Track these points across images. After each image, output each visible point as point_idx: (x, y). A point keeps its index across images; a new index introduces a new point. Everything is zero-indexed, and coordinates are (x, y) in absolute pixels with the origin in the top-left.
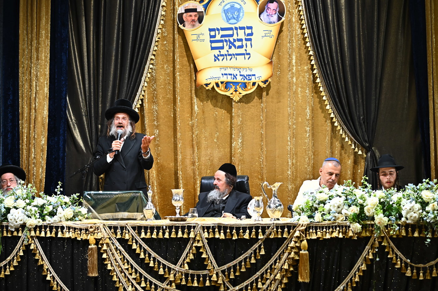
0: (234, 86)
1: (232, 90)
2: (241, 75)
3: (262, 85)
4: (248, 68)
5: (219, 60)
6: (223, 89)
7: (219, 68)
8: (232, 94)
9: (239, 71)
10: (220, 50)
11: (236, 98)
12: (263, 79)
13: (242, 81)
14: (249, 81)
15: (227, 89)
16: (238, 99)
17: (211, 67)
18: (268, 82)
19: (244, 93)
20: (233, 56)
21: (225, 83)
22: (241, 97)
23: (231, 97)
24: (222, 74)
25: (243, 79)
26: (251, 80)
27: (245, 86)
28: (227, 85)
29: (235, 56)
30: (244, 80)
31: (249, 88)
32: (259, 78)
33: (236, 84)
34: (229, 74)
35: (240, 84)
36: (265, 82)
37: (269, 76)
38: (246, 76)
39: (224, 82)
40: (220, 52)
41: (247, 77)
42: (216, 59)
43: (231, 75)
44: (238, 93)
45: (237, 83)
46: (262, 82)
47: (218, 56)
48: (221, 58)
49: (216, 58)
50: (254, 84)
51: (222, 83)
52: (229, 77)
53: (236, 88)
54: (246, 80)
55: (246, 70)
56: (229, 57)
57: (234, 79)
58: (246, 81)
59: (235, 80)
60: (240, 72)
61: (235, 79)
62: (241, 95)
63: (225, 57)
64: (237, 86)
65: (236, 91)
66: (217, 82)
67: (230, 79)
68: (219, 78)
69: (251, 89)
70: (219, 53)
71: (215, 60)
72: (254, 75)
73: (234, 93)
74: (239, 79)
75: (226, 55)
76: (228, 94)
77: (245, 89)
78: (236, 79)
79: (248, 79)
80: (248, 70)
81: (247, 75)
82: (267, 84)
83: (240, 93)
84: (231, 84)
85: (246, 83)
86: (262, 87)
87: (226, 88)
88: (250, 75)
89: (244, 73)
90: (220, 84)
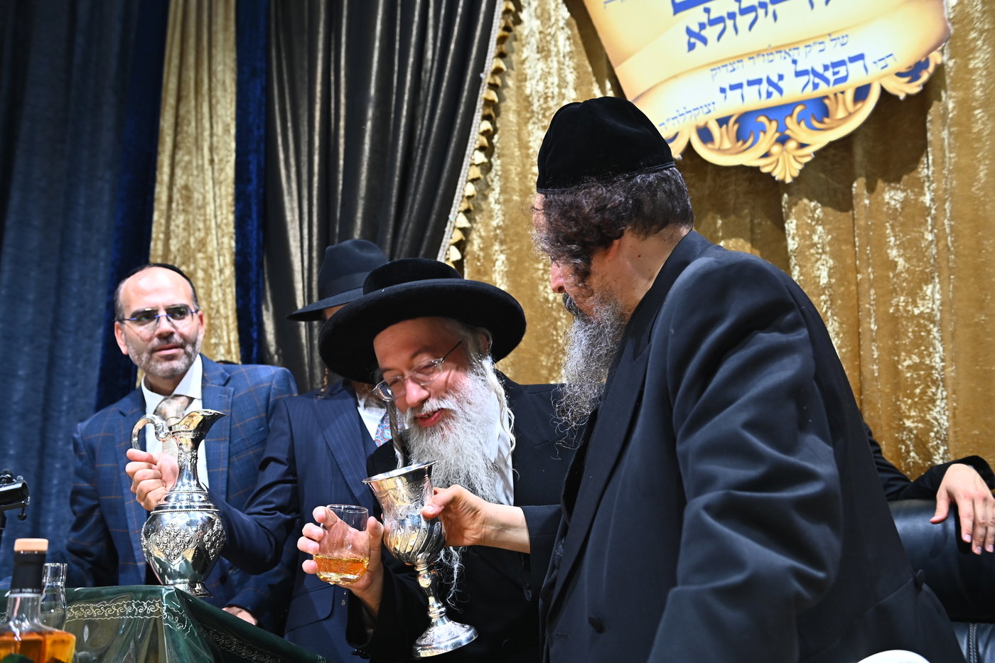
0: (774, 124)
1: (766, 141)
2: (798, 74)
3: (903, 89)
4: (827, 40)
5: (704, 41)
6: (727, 145)
7: (707, 71)
8: (766, 155)
9: (789, 60)
10: (707, 5)
11: (786, 168)
12: (904, 60)
13: (810, 93)
14: (840, 87)
15: (745, 142)
16: (795, 169)
17: (675, 77)
18: (931, 69)
19: (820, 140)
20: (761, 12)
21: (736, 122)
22: (808, 159)
23: (765, 170)
24: (723, 90)
25: (810, 86)
26: (844, 79)
27: (819, 110)
28: (745, 126)
29: (771, 8)
30: (816, 86)
31: (841, 114)
32: (882, 64)
33: (779, 112)
34: (750, 83)
35: (799, 109)
36: (912, 73)
37: (932, 41)
38: (820, 70)
39: (730, 117)
40: (707, 10)
41: (829, 74)
42: (693, 40)
43: (759, 82)
44: (791, 145)
45: (788, 108)
46: (899, 75)
47: (702, 26)
48: (711, 32)
49: (695, 37)
50: (861, 93)
51: (722, 122)
52: (750, 92)
53: (782, 128)
54: (822, 85)
55: (821, 47)
56: (744, 21)
57: (769, 95)
58: (823, 89)
59: (776, 99)
60: (795, 62)
61: (776, 93)
62: (809, 151)
63: (729, 23)
64: (788, 121)
65: (783, 140)
66: (701, 124)
67: (753, 99)
68: (711, 107)
69: (850, 115)
70: (704, 18)
71: (691, 47)
72: (860, 57)
73: (776, 149)
74: (794, 90)
75: (732, 16)
76: (749, 159)
77: (821, 122)
78: (780, 91)
79: (832, 79)
80: (829, 45)
81: (826, 68)
82: (925, 77)
83: (802, 146)
84: (762, 119)
85: (827, 97)
86: (902, 96)
87: (740, 136)
88: (842, 63)
89: (813, 59)
90: (714, 128)
